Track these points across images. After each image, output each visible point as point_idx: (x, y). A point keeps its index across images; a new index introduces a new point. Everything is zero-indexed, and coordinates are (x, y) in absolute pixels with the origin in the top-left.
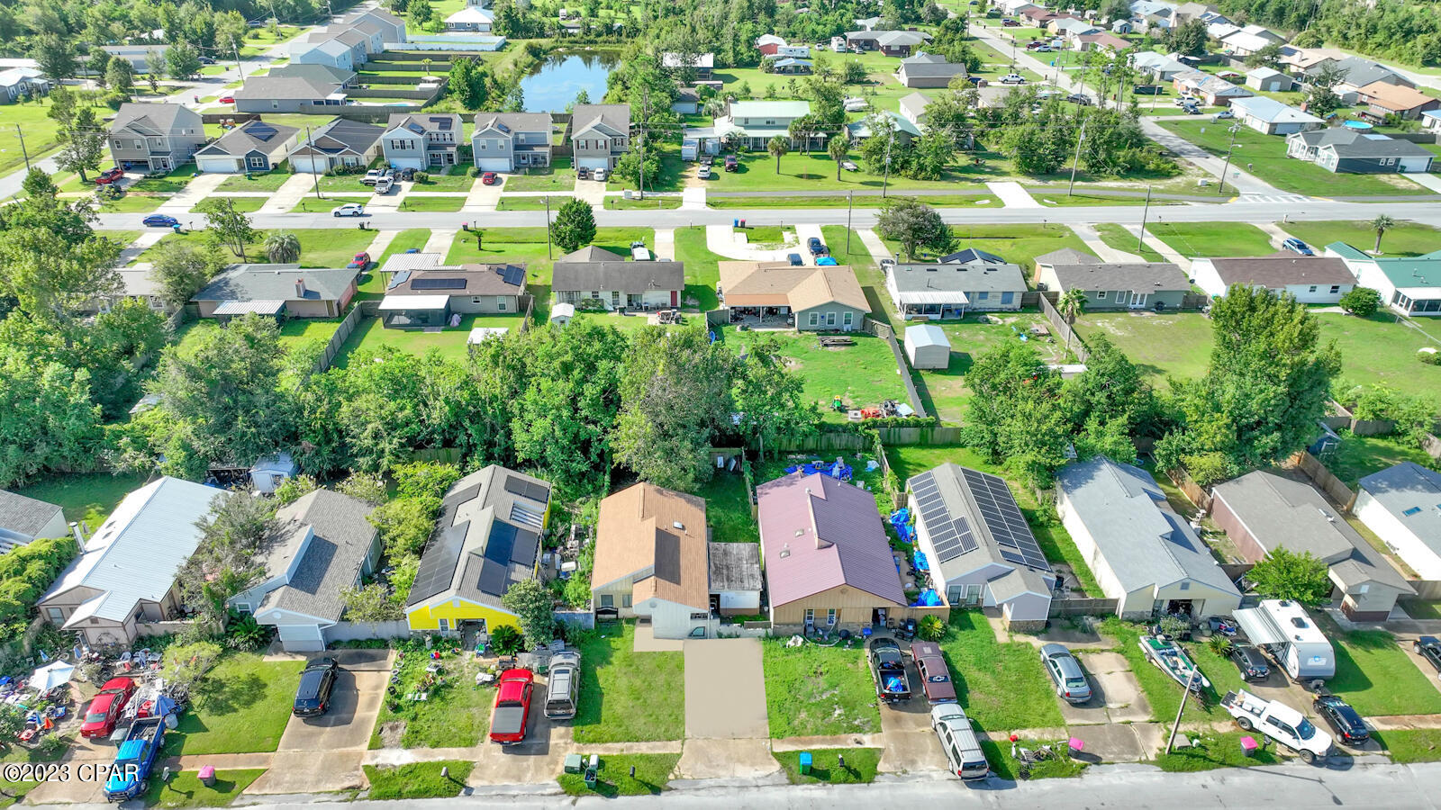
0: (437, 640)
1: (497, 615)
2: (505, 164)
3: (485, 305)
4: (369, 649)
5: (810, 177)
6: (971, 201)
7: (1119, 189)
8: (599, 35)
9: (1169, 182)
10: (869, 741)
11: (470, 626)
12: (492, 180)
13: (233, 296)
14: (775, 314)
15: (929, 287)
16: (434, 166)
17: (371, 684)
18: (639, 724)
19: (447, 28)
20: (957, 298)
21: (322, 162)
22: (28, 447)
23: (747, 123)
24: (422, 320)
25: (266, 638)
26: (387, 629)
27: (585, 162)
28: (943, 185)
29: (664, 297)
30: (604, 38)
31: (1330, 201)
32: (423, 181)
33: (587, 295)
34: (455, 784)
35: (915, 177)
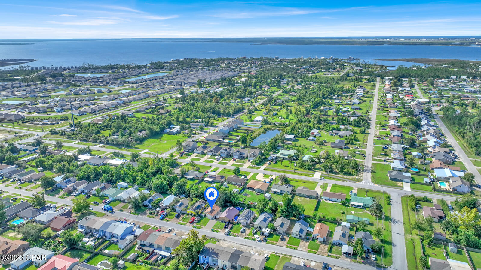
0: (189, 214)
1: (194, 213)
2: (238, 157)
3: (217, 181)
4: (183, 214)
5: (286, 166)
6: (308, 175)
7: (340, 177)
8: (281, 126)
9: (352, 177)
10: (220, 230)
11: (192, 214)
12: (234, 160)
13: (188, 175)
14: (253, 189)
15: (276, 189)
16: (227, 156)
17: (182, 216)
18: (202, 224)
19: (254, 121)
20: (279, 191)
21: (211, 153)
22: (161, 189)
23: (282, 154)
24: (209, 182)
25: (175, 211)
26: (185, 212)
27: (250, 159)
28: (309, 171)
29: (240, 184)
30: (282, 126)
31: (377, 185)
32: (224, 159)
33: (230, 182)
34: (185, 225)
35: (304, 169)
